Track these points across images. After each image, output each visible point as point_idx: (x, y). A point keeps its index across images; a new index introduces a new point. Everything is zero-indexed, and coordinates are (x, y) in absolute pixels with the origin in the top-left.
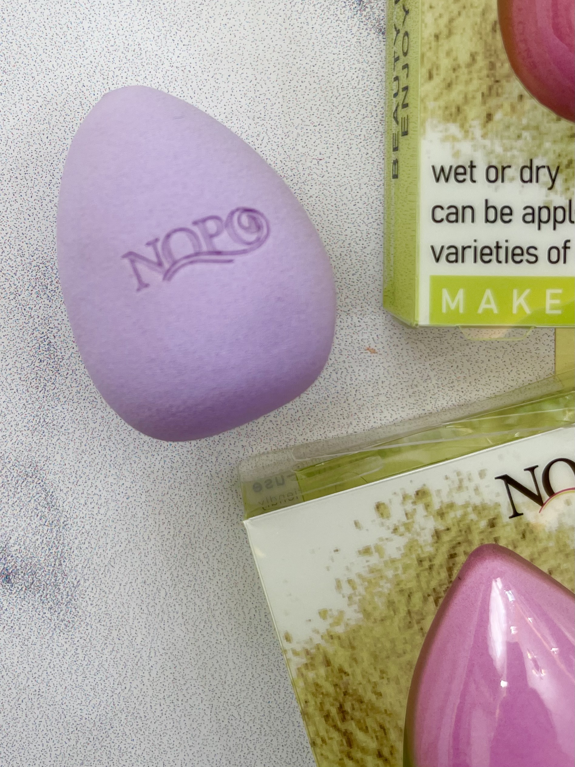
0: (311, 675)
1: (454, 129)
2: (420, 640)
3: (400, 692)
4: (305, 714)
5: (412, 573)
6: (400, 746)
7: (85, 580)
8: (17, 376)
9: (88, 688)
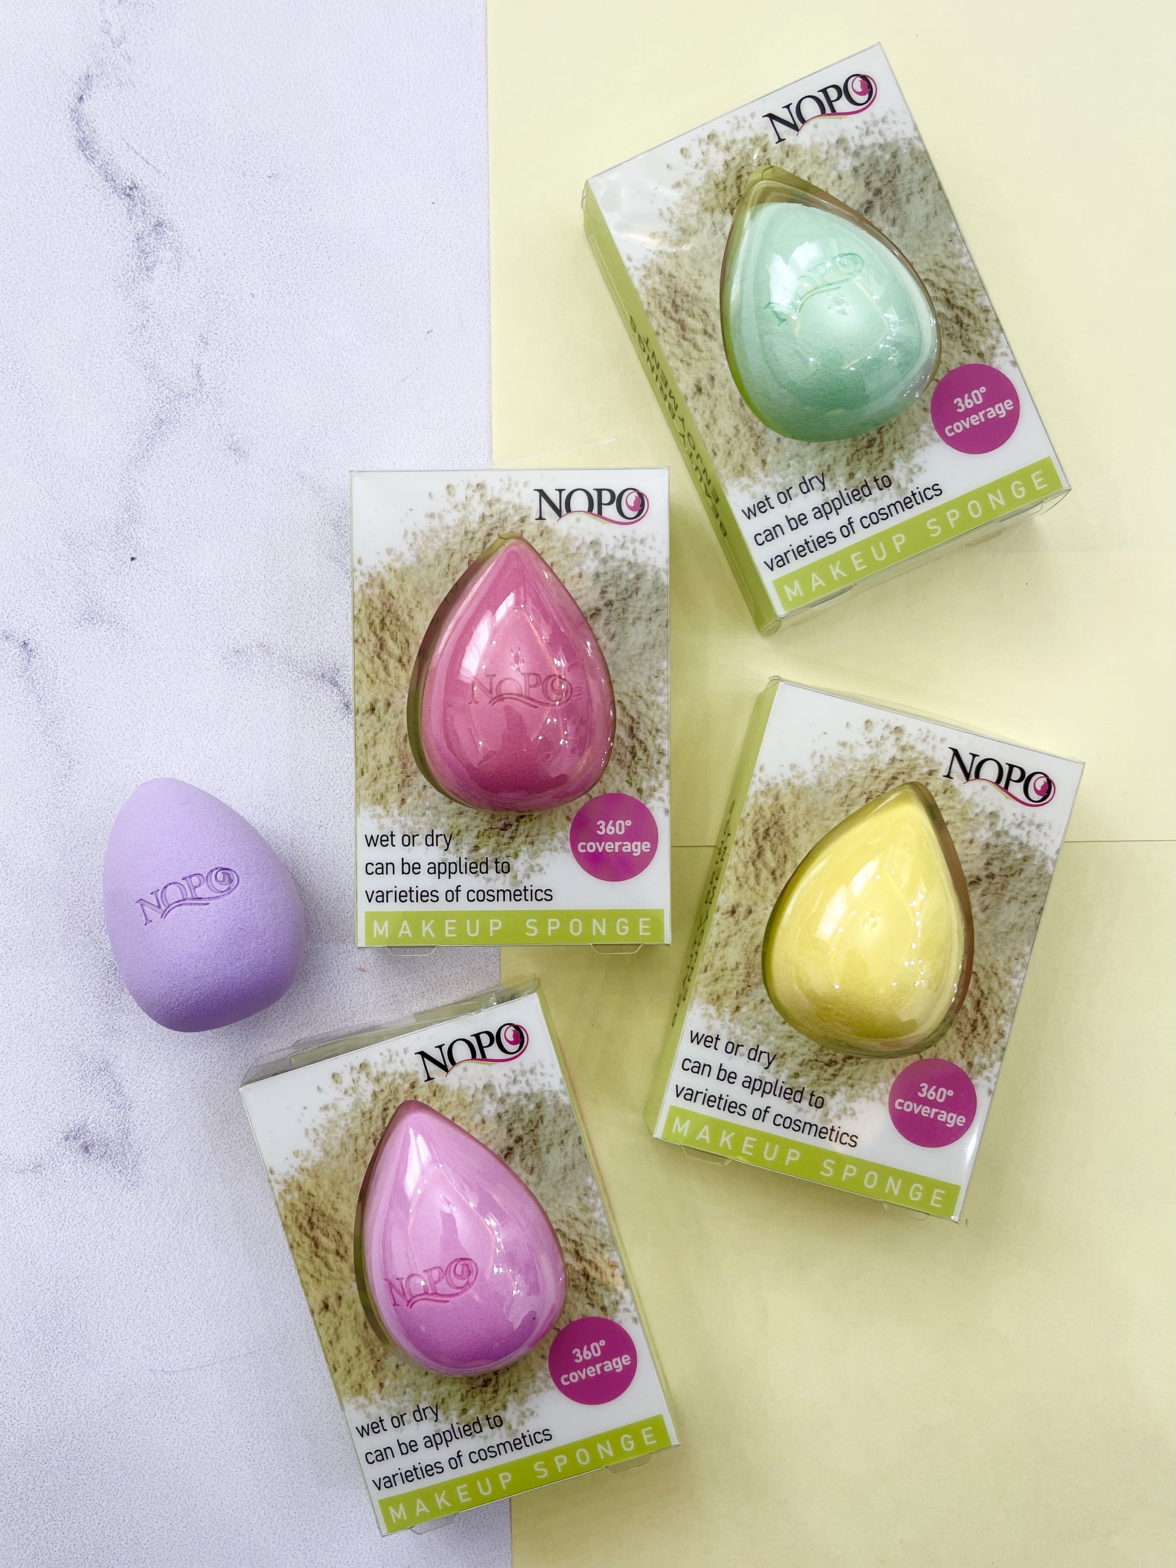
0: (288, 1198)
1: (379, 810)
2: (364, 1170)
3: (350, 1207)
4: (284, 1225)
5: (358, 1122)
6: (351, 1247)
7: (146, 1150)
8: (91, 995)
9: (150, 1232)
